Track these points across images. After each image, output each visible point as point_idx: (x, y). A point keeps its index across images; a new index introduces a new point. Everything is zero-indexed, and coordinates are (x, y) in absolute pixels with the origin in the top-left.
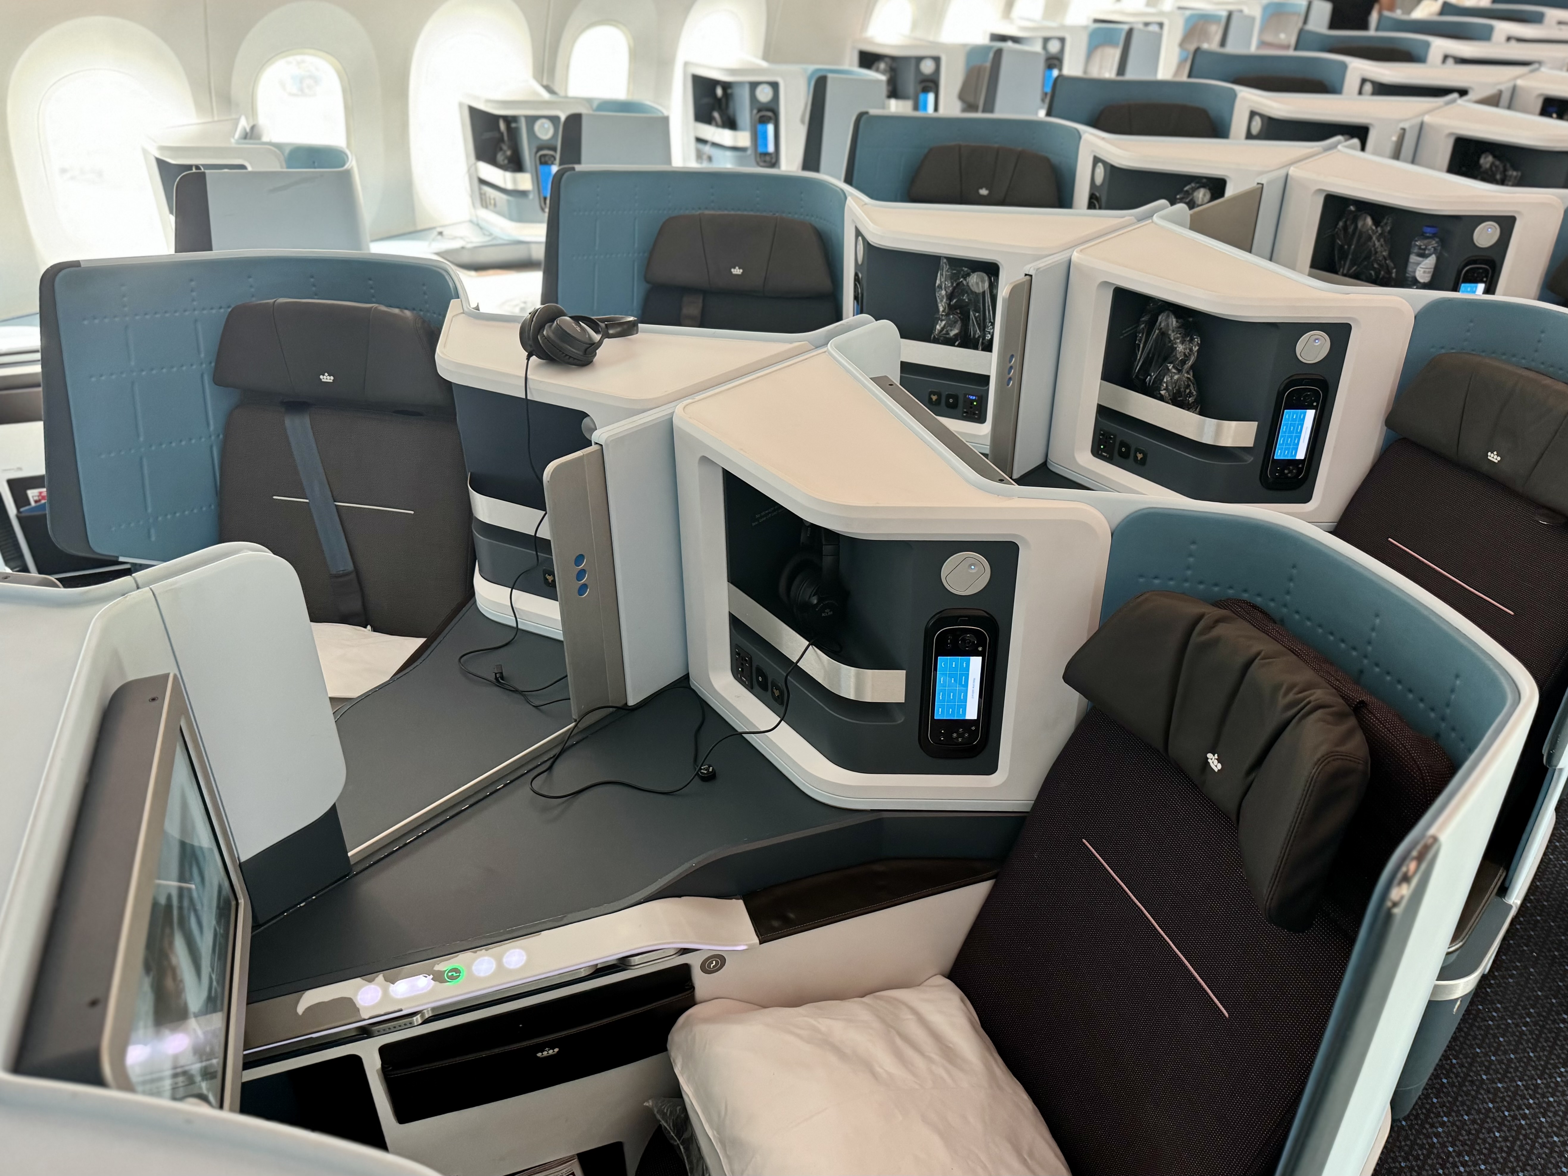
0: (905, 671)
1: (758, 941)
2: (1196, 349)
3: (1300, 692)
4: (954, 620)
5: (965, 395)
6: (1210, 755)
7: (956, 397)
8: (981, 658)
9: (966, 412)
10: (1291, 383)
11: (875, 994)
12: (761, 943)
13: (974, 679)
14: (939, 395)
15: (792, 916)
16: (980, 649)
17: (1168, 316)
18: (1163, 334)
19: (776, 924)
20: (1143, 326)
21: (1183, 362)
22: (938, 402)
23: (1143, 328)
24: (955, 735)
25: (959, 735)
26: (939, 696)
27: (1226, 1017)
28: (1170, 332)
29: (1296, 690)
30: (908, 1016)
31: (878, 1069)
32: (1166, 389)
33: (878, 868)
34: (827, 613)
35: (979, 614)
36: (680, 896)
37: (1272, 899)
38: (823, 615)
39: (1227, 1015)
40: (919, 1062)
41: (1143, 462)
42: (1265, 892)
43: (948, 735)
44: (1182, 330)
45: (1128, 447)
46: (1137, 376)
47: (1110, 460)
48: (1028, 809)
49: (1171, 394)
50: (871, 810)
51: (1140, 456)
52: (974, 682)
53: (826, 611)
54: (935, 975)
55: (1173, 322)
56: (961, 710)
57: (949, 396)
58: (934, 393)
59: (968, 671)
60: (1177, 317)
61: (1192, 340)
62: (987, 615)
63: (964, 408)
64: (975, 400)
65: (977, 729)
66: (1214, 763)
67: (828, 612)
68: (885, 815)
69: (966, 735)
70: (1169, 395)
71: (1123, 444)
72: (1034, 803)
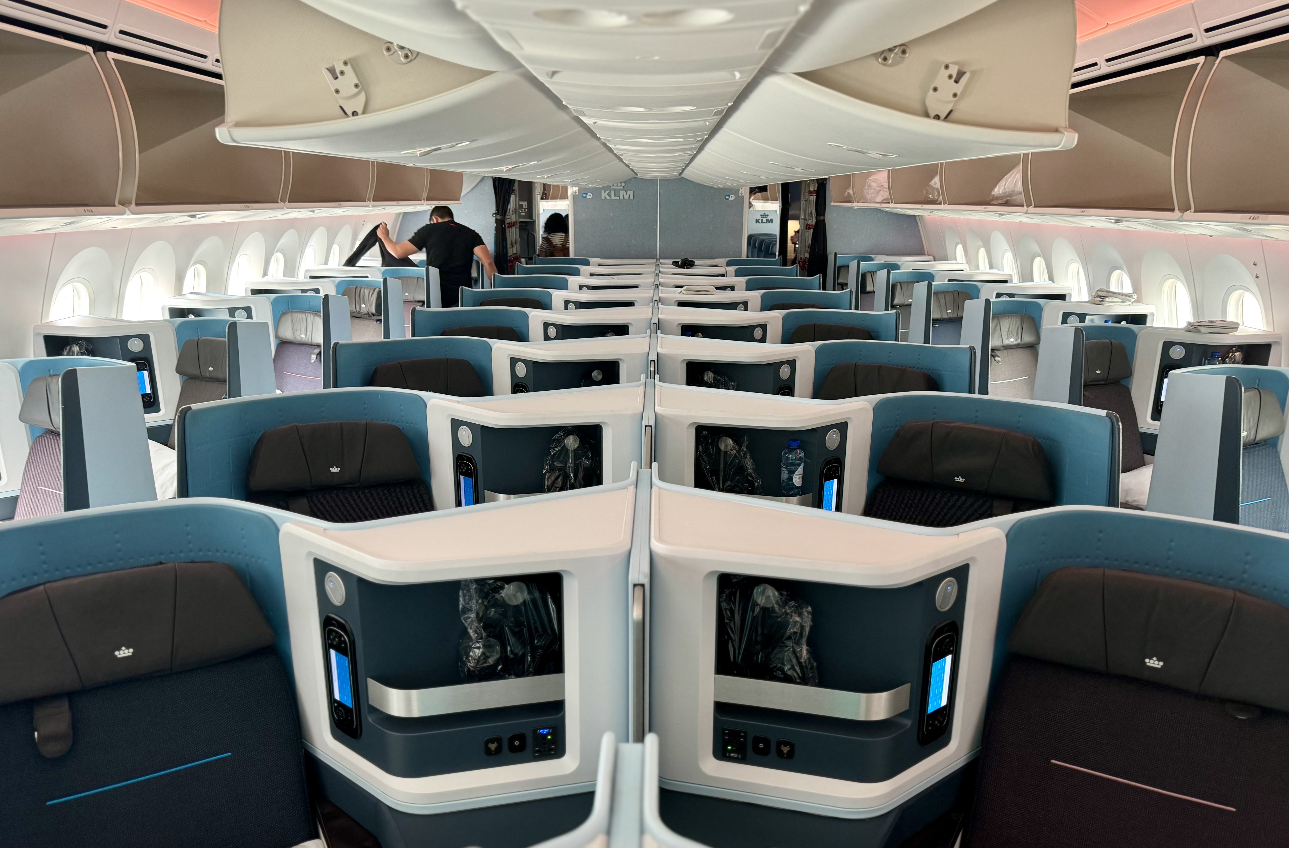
5: (535, 731)
7: (521, 737)
9: (537, 752)
14: (499, 740)
17: (765, 590)
22: (498, 750)
28: (774, 606)
41: (791, 755)
44: (788, 603)
45: (767, 742)
47: (743, 759)
51: (786, 749)
55: (774, 597)
57: (512, 739)
58: (492, 741)
63: (535, 747)
64: (548, 734)
71: (757, 740)
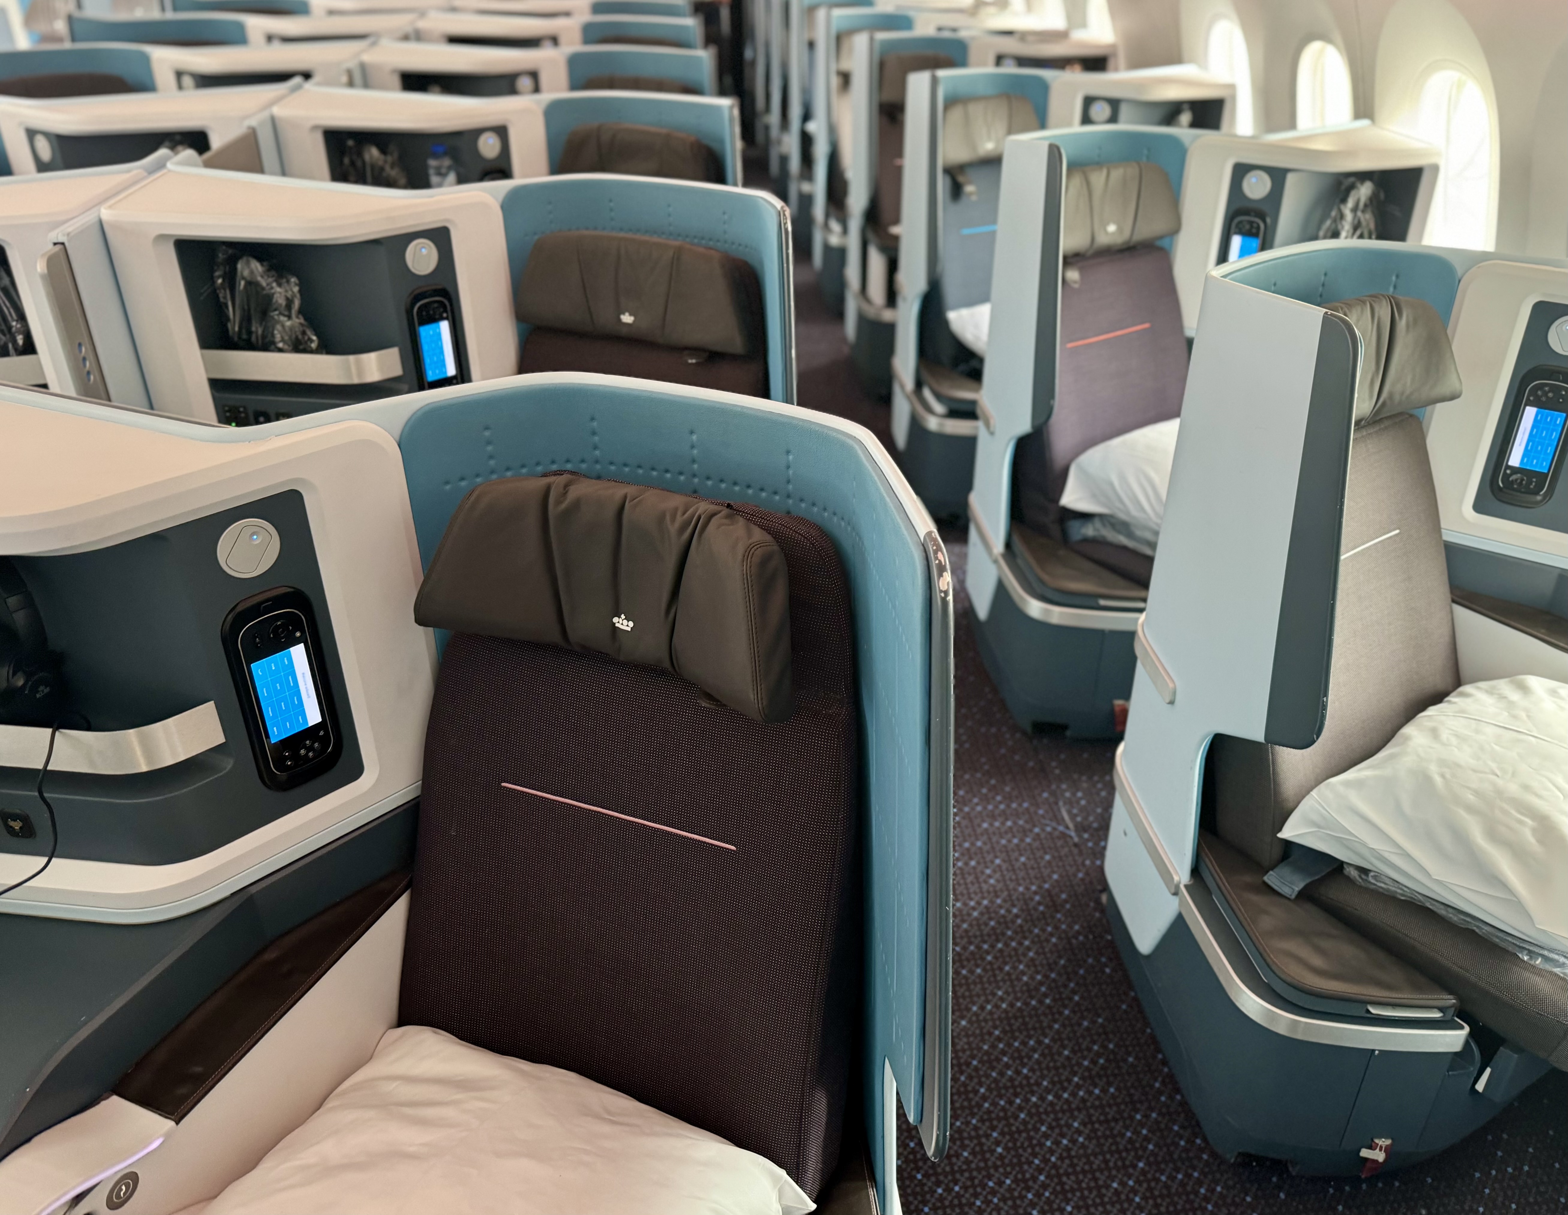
0: (212, 703)
1: (172, 1123)
2: (296, 289)
3: (684, 514)
4: (255, 610)
6: (615, 620)
8: (302, 645)
10: (416, 298)
11: (335, 1092)
12: (177, 1123)
13: (303, 674)
15: (198, 1069)
16: (298, 634)
17: (248, 263)
18: (251, 284)
19: (182, 1091)
20: (220, 281)
21: (289, 306)
23: (222, 284)
24: (303, 752)
25: (308, 749)
26: (268, 713)
27: (733, 851)
28: (259, 279)
29: (679, 513)
30: (392, 1086)
31: (412, 1149)
32: (283, 340)
33: (270, 955)
34: (43, 692)
35: (283, 592)
36: (28, 1140)
37: (762, 699)
38: (38, 696)
39: (733, 848)
40: (448, 1112)
42: (752, 696)
43: (295, 756)
44: (273, 273)
45: (266, 415)
46: (240, 338)
48: (418, 793)
49: (290, 343)
50: (232, 894)
52: (304, 677)
53: (39, 689)
54: (385, 1033)
55: (257, 267)
56: (300, 717)
59: (293, 667)
60: (260, 260)
61: (288, 282)
62: (292, 590)
65: (327, 732)
66: (623, 624)
67: (44, 690)
68: (254, 889)
69: (316, 745)
70: (289, 346)
71: (258, 413)
72: (423, 782)
